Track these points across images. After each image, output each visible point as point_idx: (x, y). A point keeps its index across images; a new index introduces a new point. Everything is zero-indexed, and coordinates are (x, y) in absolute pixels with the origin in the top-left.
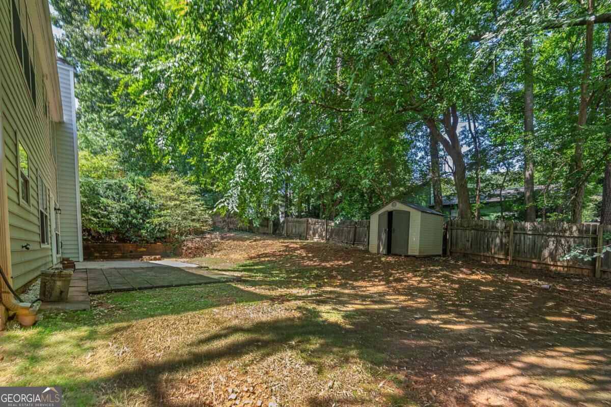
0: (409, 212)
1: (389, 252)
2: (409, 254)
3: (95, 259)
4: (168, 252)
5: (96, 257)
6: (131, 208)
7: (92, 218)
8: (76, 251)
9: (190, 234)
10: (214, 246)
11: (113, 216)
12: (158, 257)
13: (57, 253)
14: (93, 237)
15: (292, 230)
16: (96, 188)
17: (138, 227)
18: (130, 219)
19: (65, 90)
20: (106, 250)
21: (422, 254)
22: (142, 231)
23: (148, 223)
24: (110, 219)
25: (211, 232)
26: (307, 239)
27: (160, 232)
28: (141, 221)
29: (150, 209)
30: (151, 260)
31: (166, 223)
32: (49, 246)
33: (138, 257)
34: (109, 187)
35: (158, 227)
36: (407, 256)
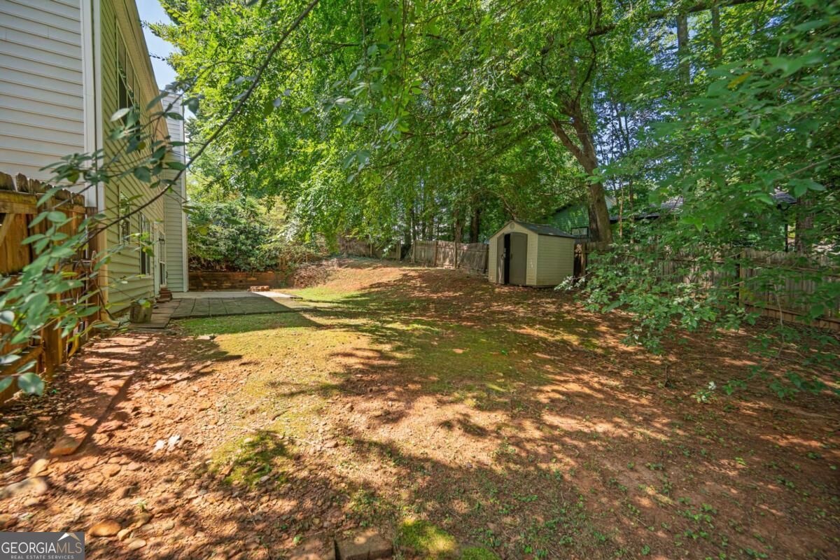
0: (527, 235)
1: (507, 281)
2: (527, 283)
3: (204, 289)
4: (280, 281)
5: (205, 288)
6: (241, 233)
7: (201, 245)
8: (181, 281)
9: (305, 261)
10: (329, 275)
11: (221, 243)
12: (265, 287)
13: (162, 283)
14: (203, 266)
15: (421, 255)
16: (206, 213)
17: (248, 254)
18: (239, 245)
19: (172, 127)
20: (215, 280)
21: (541, 284)
22: (251, 259)
23: (258, 249)
24: (218, 246)
25: (328, 258)
26: (436, 265)
27: (271, 259)
28: (250, 248)
29: (260, 234)
30: (259, 290)
31: (276, 249)
32: (151, 277)
33: (245, 287)
34: (219, 211)
35: (268, 254)
36: (525, 287)
